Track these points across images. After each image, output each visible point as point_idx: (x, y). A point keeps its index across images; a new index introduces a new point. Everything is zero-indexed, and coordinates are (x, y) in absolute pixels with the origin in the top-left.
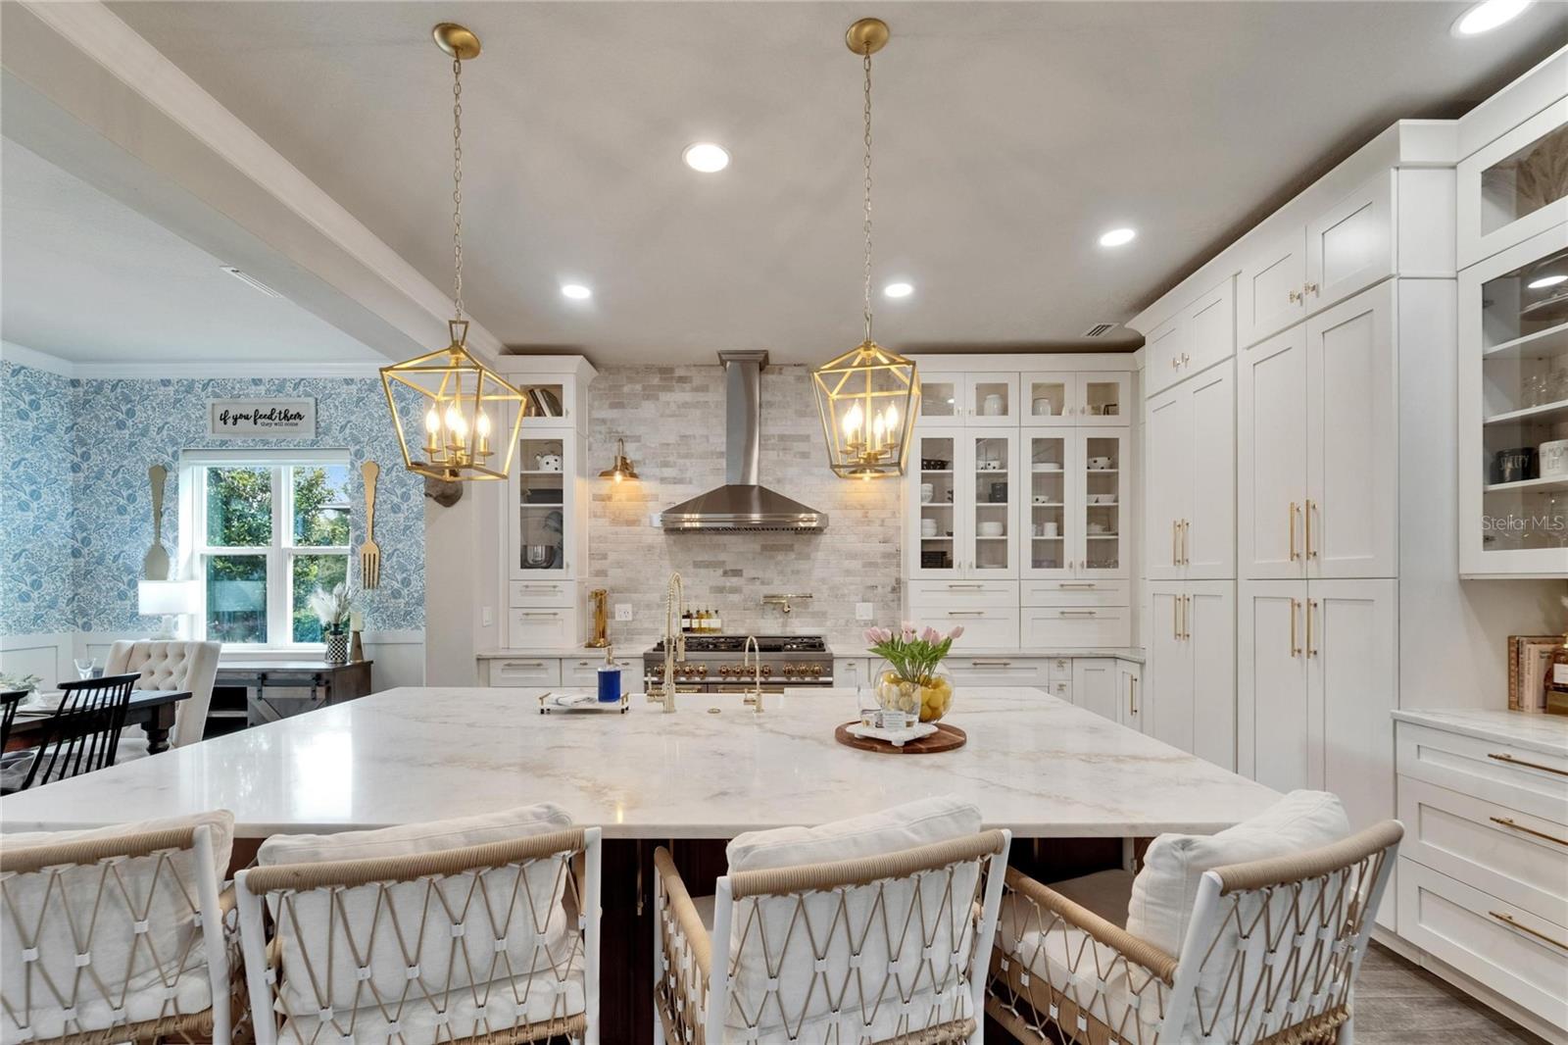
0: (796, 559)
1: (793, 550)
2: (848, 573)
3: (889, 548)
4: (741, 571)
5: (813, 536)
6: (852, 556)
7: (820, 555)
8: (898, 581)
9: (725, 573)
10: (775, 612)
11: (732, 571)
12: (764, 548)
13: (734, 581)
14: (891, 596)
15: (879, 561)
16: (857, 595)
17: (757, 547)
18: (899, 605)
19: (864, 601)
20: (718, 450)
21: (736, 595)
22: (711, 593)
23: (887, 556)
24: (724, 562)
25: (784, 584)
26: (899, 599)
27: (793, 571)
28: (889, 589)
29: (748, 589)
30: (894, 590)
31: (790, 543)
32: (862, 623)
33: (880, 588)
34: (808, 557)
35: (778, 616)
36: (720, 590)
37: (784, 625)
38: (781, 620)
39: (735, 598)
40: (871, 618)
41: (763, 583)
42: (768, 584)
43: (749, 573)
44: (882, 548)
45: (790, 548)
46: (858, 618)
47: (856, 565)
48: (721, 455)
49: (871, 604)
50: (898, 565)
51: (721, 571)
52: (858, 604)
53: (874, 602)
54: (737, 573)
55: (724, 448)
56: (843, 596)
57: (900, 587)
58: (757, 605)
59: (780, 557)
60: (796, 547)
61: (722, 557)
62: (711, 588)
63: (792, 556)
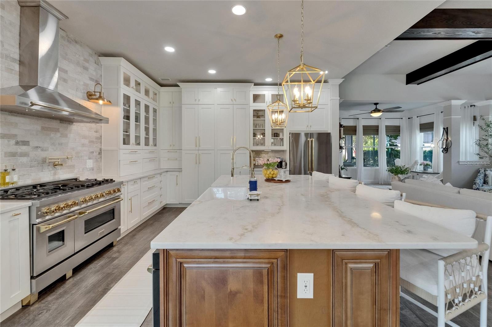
0: (60, 137)
1: (59, 132)
2: (83, 145)
3: (98, 135)
4: (28, 142)
5: (69, 125)
6: (85, 137)
7: (71, 136)
8: (101, 150)
9: (17, 143)
10: (49, 167)
11: (22, 141)
12: (43, 128)
13: (24, 148)
14: (99, 156)
15: (94, 140)
16: (87, 156)
17: (39, 128)
18: (101, 160)
19: (89, 159)
20: (11, 56)
21: (26, 158)
22: (5, 157)
23: (97, 138)
24: (15, 136)
25: (54, 151)
26: (101, 157)
27: (59, 144)
28: (98, 153)
29: (33, 154)
30: (99, 153)
31: (58, 127)
32: (89, 169)
33: (94, 152)
34: (66, 136)
35: (51, 169)
36: (13, 155)
37: (55, 174)
38: (53, 172)
39: (24, 160)
40: (92, 167)
41: (42, 150)
42: (46, 151)
43: (33, 143)
44: (95, 134)
45: (57, 130)
46: (87, 167)
47: (86, 141)
48: (13, 60)
49: (92, 160)
50: (101, 143)
51: (13, 142)
52: (87, 161)
53: (93, 159)
54: (25, 143)
55: (17, 57)
56: (82, 156)
57: (101, 152)
58: (39, 163)
59: (52, 135)
60: (61, 130)
61: (14, 131)
62: (6, 153)
63: (58, 135)
